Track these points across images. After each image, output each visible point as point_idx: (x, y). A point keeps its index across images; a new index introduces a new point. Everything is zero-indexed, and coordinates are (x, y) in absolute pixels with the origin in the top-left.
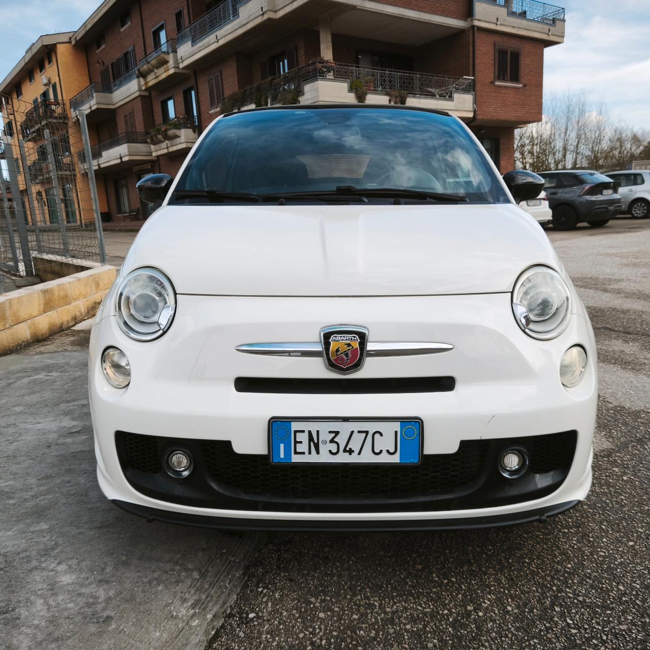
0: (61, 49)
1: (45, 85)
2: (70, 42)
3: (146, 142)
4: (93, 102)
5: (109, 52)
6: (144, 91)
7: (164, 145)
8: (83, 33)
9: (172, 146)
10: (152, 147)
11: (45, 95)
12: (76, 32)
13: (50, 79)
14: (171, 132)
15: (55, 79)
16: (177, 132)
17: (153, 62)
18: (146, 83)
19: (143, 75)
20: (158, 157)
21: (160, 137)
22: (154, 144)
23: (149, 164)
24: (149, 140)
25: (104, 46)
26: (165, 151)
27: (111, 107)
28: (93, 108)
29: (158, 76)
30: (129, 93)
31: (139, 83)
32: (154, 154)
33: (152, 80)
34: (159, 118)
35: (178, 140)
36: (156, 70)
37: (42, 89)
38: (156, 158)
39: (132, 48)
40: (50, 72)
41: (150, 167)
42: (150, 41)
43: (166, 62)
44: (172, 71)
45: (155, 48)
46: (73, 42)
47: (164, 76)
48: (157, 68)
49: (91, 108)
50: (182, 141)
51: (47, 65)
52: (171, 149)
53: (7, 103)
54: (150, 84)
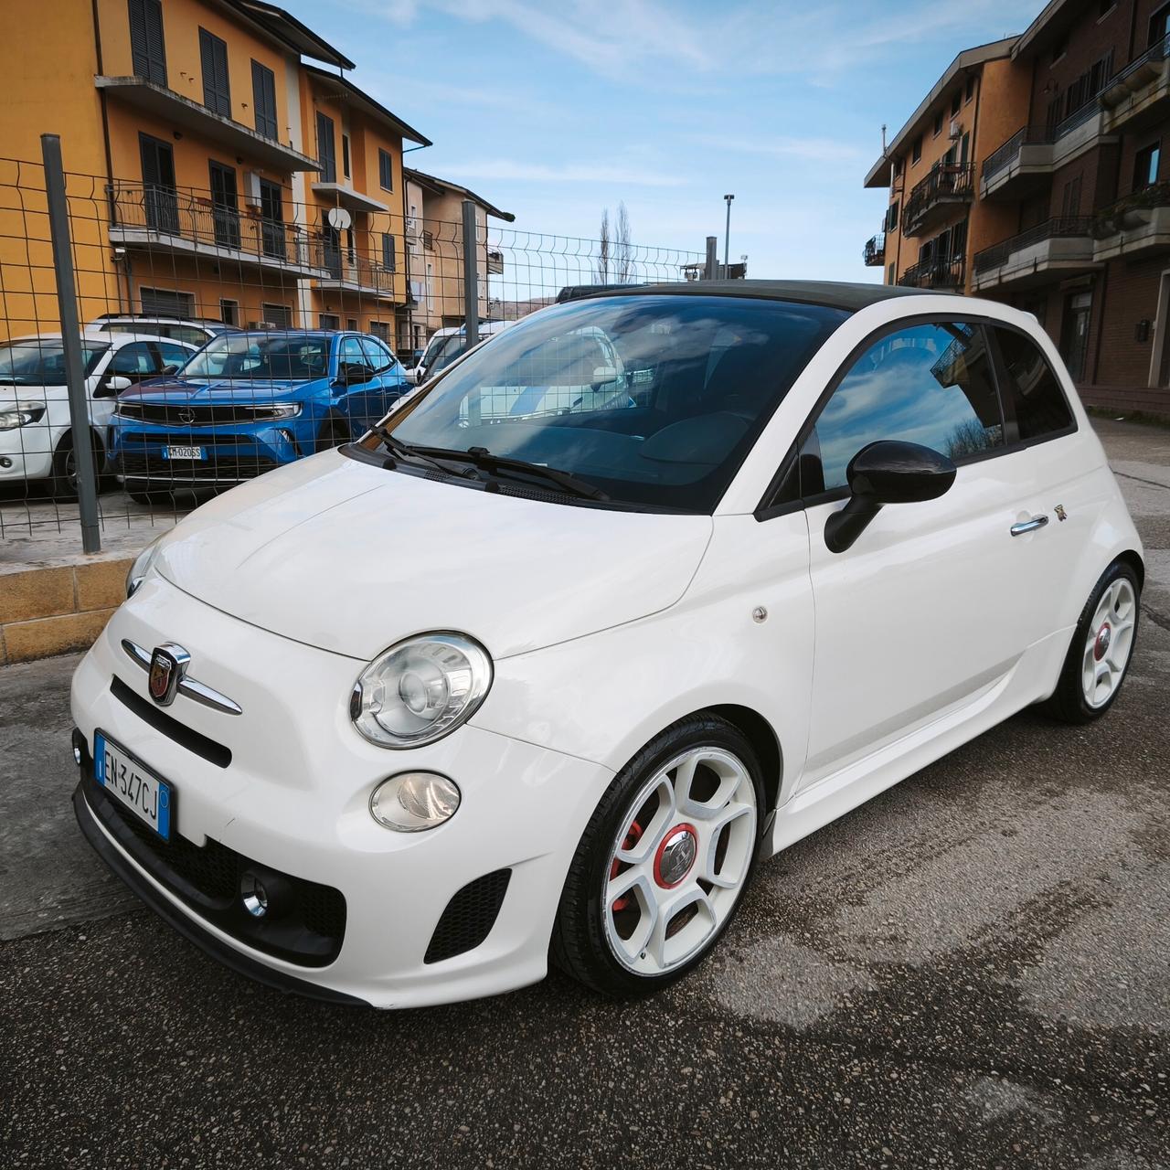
0: (990, 71)
1: (953, 138)
2: (1009, 56)
3: (1085, 235)
4: (1016, 163)
5: (1067, 68)
6: (1108, 134)
7: (1116, 240)
8: (1033, 35)
9: (1131, 242)
10: (1096, 243)
11: (950, 155)
12: (1021, 36)
13: (962, 126)
14: (1131, 215)
15: (969, 127)
16: (1143, 214)
17: (1131, 79)
18: (1113, 120)
19: (1110, 106)
20: (1108, 262)
21: (1110, 224)
22: (1100, 239)
23: (1090, 276)
24: (1089, 232)
25: (1064, 54)
26: (1117, 252)
27: (1048, 169)
28: (1013, 175)
29: (1137, 105)
30: (1082, 141)
31: (1102, 119)
32: (1096, 258)
33: (1123, 114)
34: (1126, 185)
35: (1143, 231)
36: (1134, 95)
37: (948, 145)
38: (1102, 265)
39: (1109, 53)
40: (966, 115)
41: (1088, 282)
42: (1143, 34)
43: (1158, 76)
44: (1162, 94)
45: (1149, 44)
46: (1014, 56)
47: (1146, 104)
48: (1137, 89)
49: (1010, 173)
50: (1151, 232)
51: (963, 103)
52: (1128, 249)
53: (898, 171)
54: (1119, 122)
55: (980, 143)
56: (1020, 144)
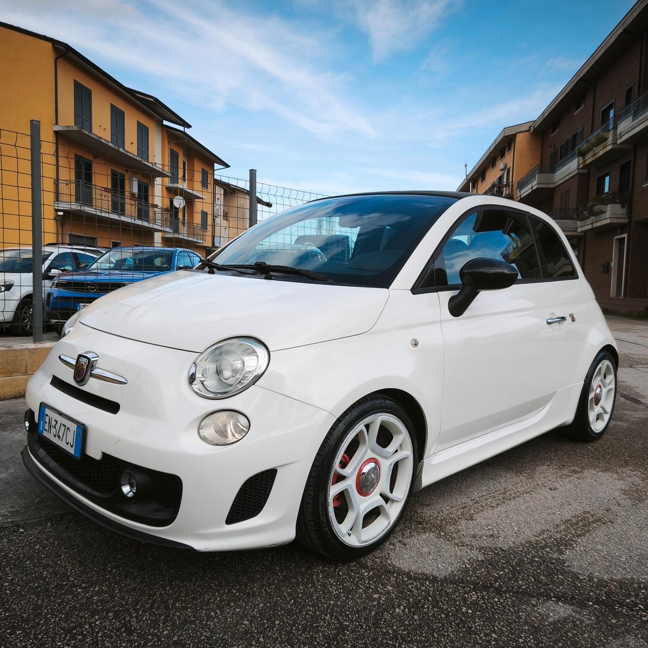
0: (520, 138)
1: (502, 170)
2: (529, 131)
3: (573, 219)
4: (535, 182)
5: (560, 136)
6: (582, 168)
7: (589, 221)
8: (541, 121)
9: (597, 222)
10: (579, 223)
11: (501, 178)
12: (535, 121)
13: (506, 164)
14: (596, 208)
15: (510, 165)
16: (602, 207)
17: (593, 140)
18: (584, 161)
19: (582, 154)
20: (585, 232)
21: (585, 213)
22: (580, 221)
23: (576, 239)
24: (575, 216)
25: (558, 130)
26: (590, 227)
27: (552, 186)
28: (534, 188)
29: (596, 154)
30: (569, 172)
31: (579, 161)
32: (579, 230)
33: (590, 159)
34: (593, 193)
35: (603, 216)
36: (595, 149)
37: (500, 173)
38: (583, 234)
39: (581, 129)
40: (508, 159)
41: (576, 243)
42: (598, 119)
43: (606, 139)
44: (609, 148)
45: (601, 123)
46: (532, 131)
47: (601, 153)
48: (596, 146)
49: (532, 188)
50: (607, 217)
51: (507, 153)
52: (595, 225)
53: (474, 187)
54: (588, 162)
55: (516, 173)
56: (536, 173)
